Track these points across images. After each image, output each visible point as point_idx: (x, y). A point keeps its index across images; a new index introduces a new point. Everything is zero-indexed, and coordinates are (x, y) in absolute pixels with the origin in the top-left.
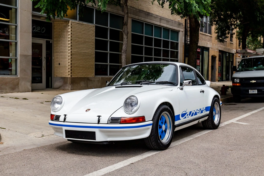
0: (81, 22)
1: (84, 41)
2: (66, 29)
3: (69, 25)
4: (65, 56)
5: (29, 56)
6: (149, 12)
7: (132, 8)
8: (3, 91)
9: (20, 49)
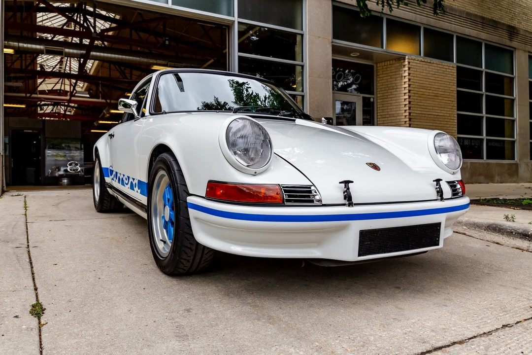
0: (428, 59)
1: (434, 94)
2: (398, 73)
3: (404, 66)
9: (309, 107)
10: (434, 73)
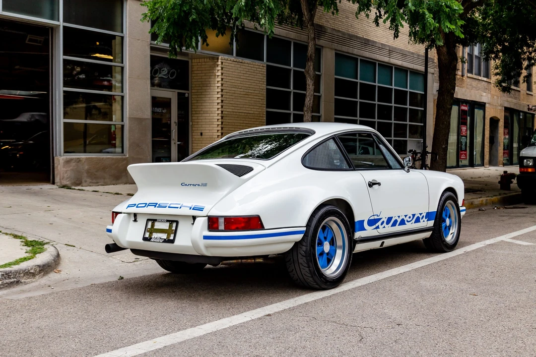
0: (240, 59)
1: (245, 93)
2: (212, 71)
3: (218, 65)
4: (211, 120)
5: (145, 119)
6: (369, 38)
7: (334, 33)
8: (98, 181)
9: (129, 107)
10: (245, 72)
